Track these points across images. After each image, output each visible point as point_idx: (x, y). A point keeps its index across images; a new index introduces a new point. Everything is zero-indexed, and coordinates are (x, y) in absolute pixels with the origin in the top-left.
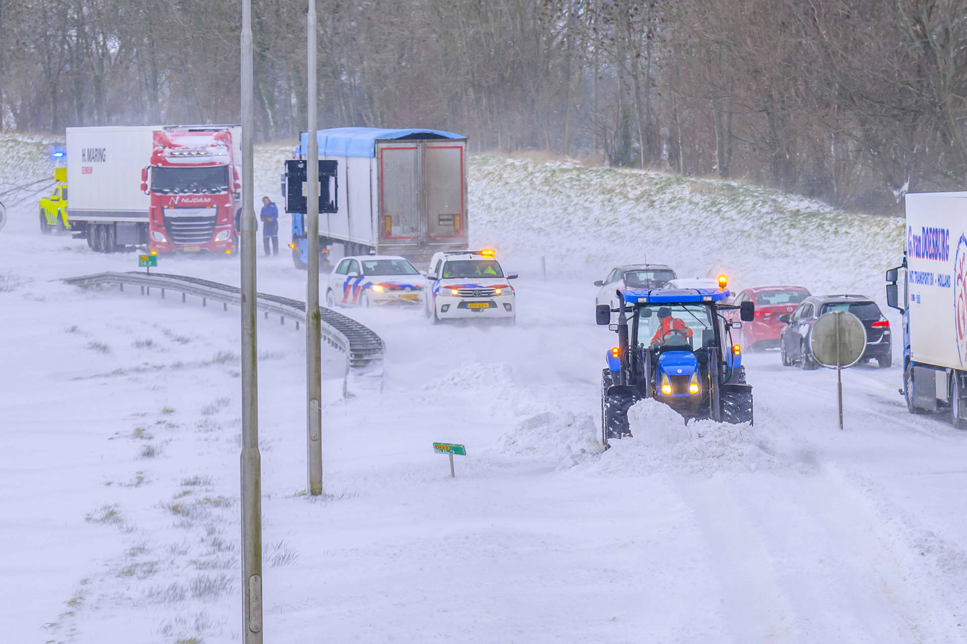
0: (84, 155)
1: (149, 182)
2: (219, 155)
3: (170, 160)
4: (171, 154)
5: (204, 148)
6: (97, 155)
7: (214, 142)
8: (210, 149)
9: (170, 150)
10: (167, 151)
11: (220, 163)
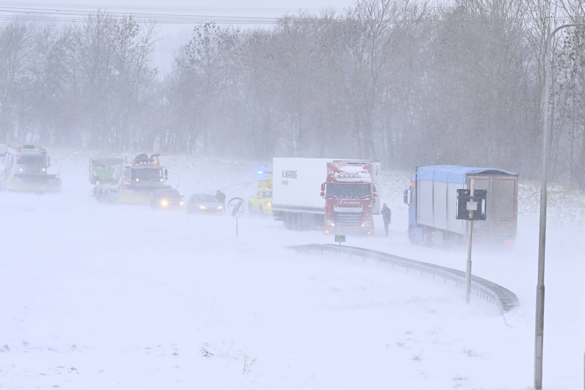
0: (283, 174)
1: (325, 192)
2: (365, 178)
3: (338, 179)
4: (339, 176)
5: (357, 173)
6: (292, 174)
7: (363, 170)
8: (360, 174)
9: (338, 174)
10: (336, 174)
11: (366, 182)
